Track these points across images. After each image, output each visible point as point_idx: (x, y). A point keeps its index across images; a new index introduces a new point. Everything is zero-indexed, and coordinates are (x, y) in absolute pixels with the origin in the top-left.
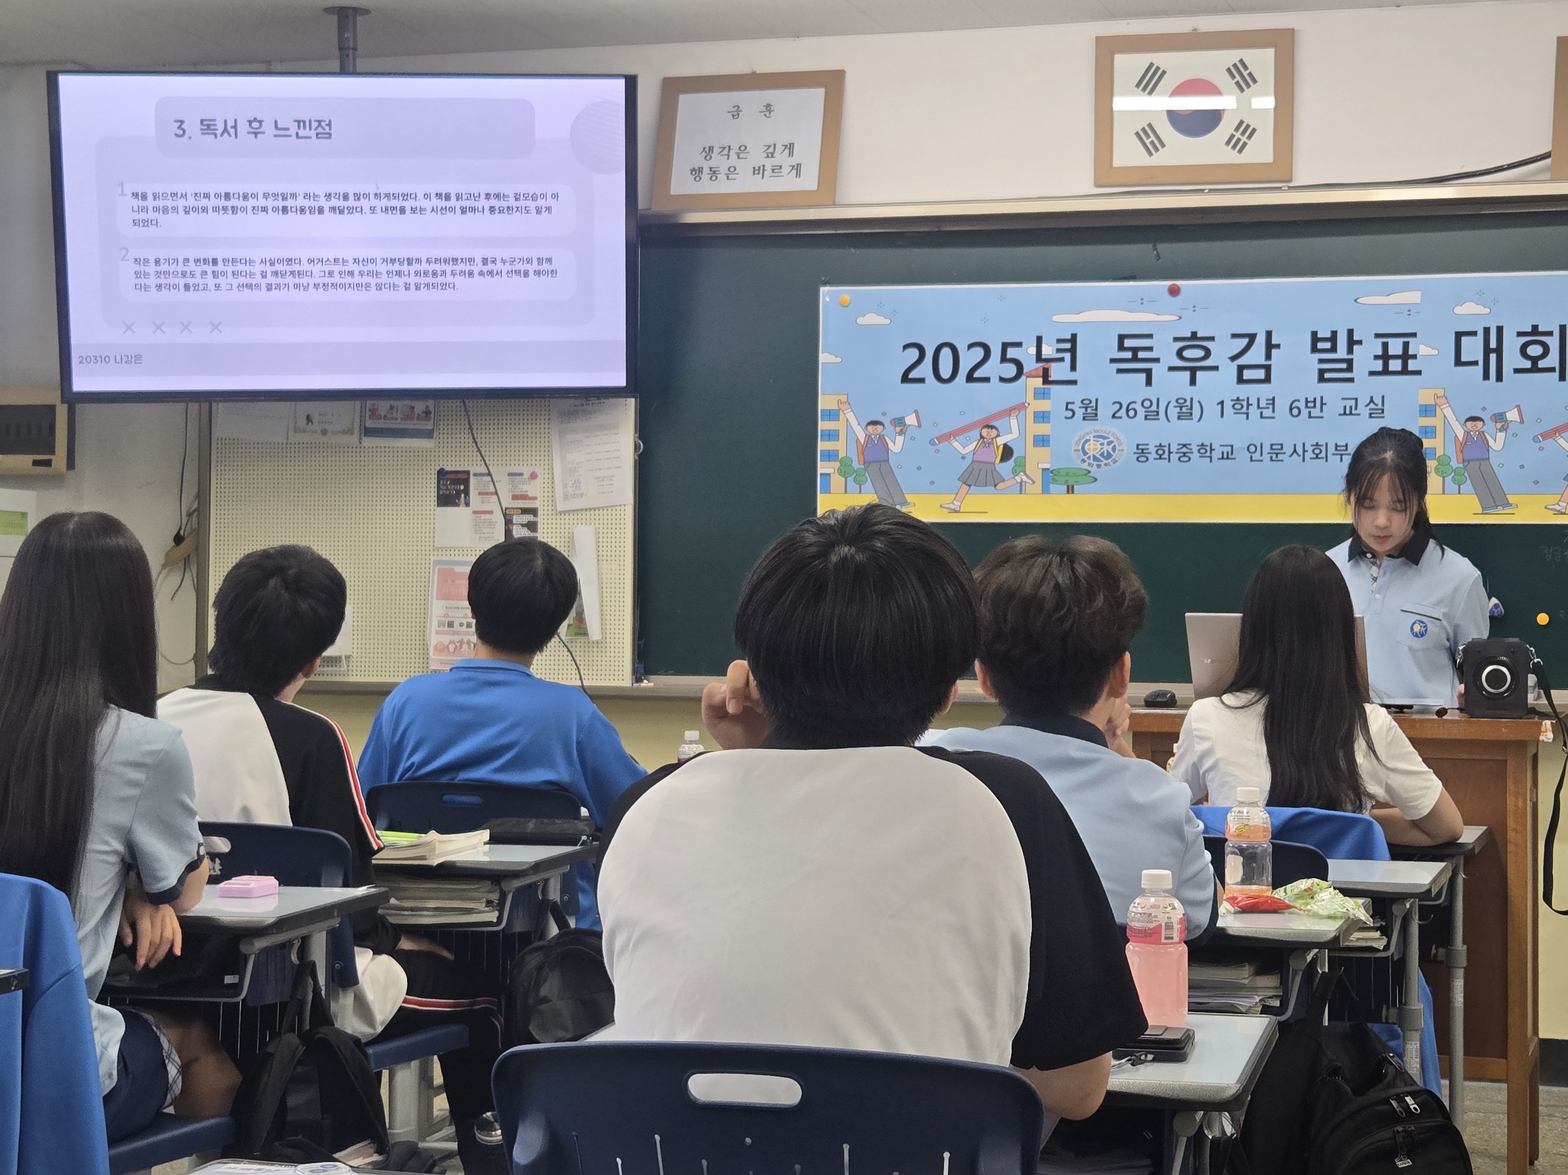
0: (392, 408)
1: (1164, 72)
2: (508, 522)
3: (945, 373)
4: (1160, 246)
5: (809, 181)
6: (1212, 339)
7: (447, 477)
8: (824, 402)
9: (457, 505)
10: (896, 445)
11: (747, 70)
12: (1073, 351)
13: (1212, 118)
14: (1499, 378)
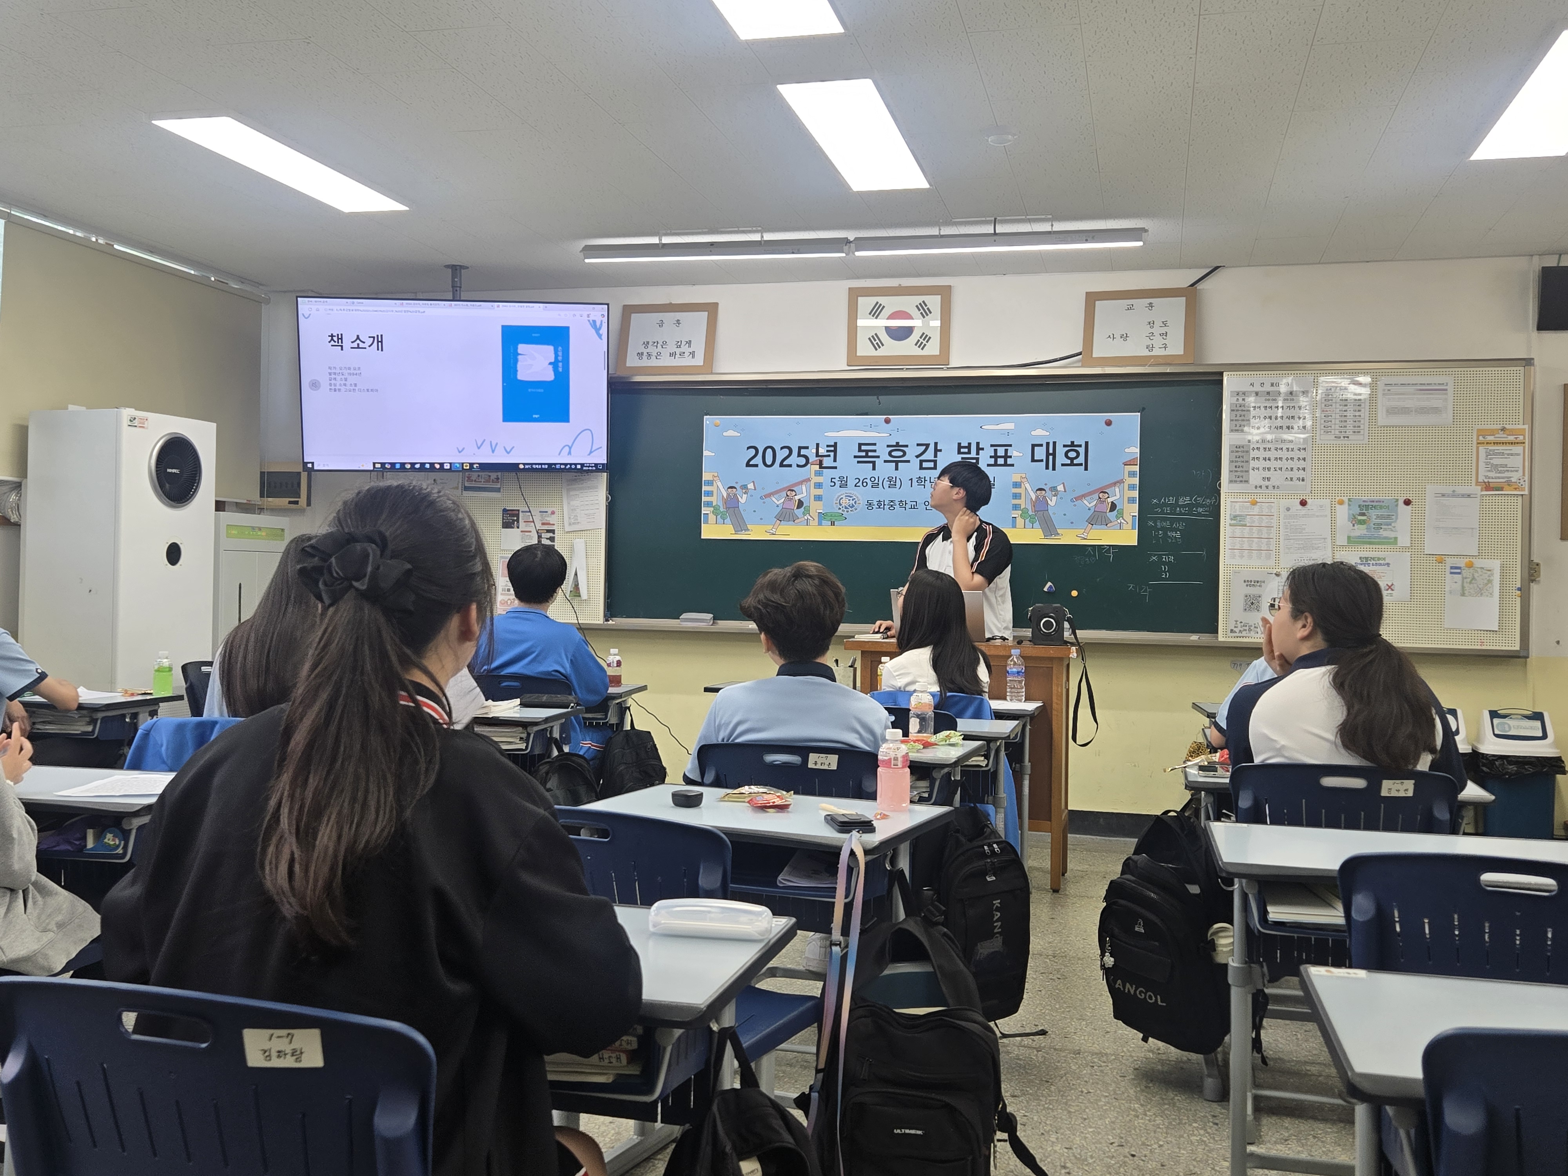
0: (479, 476)
1: (884, 307)
2: (540, 537)
3: (769, 461)
4: (880, 397)
5: (699, 361)
6: (907, 446)
7: (509, 512)
8: (706, 476)
9: (513, 528)
10: (743, 499)
11: (668, 302)
12: (835, 451)
13: (907, 332)
14: (1054, 469)
